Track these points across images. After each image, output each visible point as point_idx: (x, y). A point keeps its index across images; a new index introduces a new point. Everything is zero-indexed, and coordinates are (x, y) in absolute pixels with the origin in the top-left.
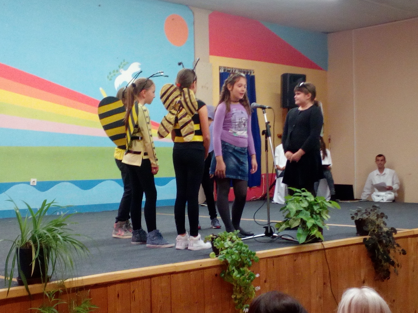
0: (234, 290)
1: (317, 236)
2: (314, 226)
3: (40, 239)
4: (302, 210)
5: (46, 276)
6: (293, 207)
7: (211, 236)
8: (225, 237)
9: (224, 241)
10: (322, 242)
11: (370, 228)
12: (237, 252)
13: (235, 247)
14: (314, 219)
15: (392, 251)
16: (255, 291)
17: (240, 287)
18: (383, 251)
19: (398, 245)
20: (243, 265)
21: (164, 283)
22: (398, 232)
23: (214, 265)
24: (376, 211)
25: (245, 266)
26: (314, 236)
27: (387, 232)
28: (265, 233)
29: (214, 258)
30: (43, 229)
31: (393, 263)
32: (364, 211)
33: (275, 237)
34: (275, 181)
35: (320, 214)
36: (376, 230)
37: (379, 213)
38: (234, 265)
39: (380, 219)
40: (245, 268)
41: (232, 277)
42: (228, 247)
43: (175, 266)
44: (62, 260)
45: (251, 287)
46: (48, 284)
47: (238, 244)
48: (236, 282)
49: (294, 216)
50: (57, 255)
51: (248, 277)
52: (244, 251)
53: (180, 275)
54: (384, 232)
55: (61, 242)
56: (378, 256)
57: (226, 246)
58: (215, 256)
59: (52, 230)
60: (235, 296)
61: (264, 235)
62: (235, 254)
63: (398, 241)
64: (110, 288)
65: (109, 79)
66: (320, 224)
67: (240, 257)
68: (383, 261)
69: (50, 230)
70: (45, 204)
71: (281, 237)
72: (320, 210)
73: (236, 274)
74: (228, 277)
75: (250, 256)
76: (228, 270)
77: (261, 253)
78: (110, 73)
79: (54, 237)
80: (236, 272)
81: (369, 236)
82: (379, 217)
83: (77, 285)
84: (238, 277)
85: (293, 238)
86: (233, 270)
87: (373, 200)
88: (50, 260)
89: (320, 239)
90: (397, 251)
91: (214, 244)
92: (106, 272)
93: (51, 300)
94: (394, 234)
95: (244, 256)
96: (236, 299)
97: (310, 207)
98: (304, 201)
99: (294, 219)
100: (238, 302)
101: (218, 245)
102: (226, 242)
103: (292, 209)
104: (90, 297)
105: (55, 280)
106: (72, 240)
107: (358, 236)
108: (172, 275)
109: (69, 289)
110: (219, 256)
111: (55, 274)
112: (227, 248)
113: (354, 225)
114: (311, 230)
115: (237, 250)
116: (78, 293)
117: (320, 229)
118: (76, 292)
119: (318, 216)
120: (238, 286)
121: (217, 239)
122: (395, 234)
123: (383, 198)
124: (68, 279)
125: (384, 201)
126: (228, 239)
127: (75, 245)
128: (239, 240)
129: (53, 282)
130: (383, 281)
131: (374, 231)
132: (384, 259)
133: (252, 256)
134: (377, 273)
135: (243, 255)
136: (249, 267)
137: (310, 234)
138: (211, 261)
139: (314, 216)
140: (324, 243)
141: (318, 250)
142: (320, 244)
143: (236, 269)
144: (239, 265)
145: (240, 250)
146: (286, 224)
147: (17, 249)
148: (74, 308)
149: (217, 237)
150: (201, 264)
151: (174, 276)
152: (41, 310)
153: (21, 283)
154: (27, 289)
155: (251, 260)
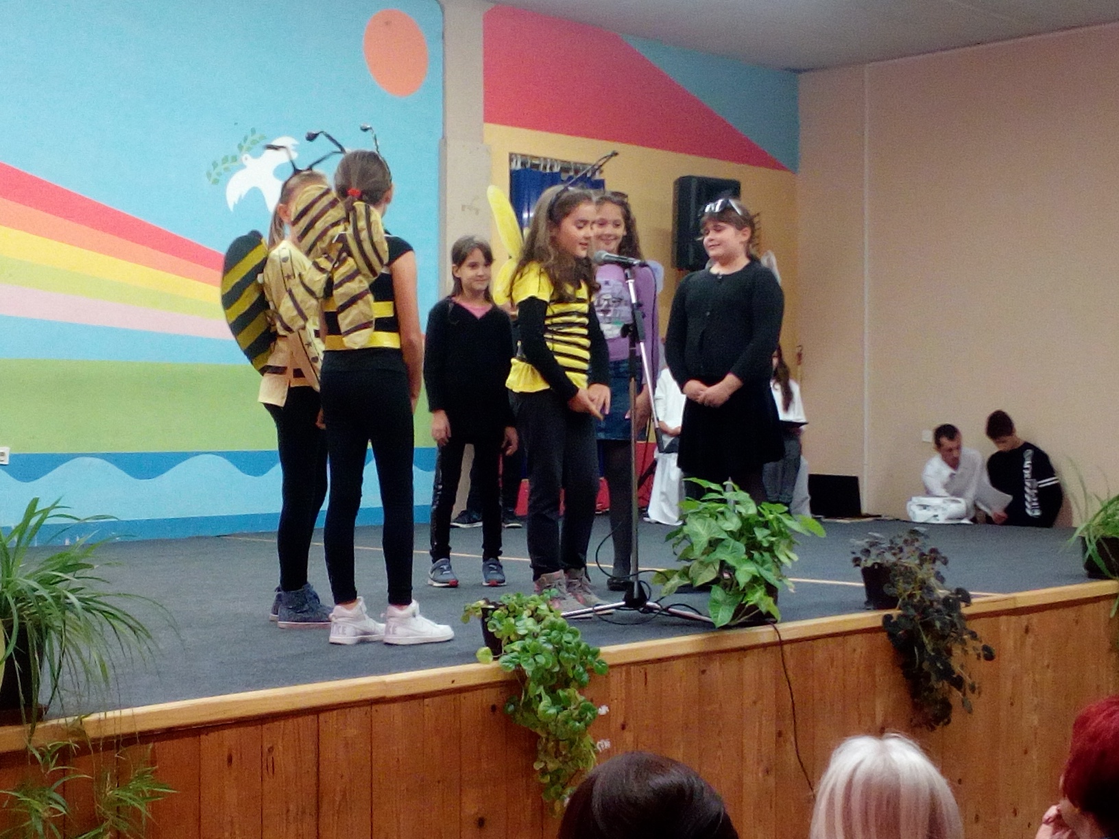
0: (540, 748)
1: (763, 609)
2: (756, 580)
3: (19, 605)
4: (723, 540)
5: (34, 705)
6: (701, 531)
7: (482, 603)
8: (517, 607)
9: (514, 617)
10: (775, 625)
11: (902, 588)
12: (550, 647)
13: (545, 635)
14: (757, 562)
15: (957, 651)
16: (597, 753)
17: (557, 741)
18: (933, 650)
19: (974, 636)
20: (565, 682)
21: (352, 727)
22: (973, 600)
23: (487, 680)
24: (917, 544)
25: (572, 684)
26: (755, 607)
27: (946, 601)
28: (624, 600)
29: (488, 663)
30: (27, 577)
31: (958, 683)
32: (886, 545)
33: (651, 609)
34: (655, 463)
35: (770, 549)
36: (918, 593)
37: (926, 551)
38: (539, 683)
39: (927, 566)
40: (572, 691)
41: (535, 713)
42: (525, 635)
43: (384, 683)
44: (78, 662)
45: (585, 740)
46: (40, 726)
47: (553, 626)
48: (545, 726)
49: (703, 554)
50: (66, 650)
51: (580, 714)
52: (569, 645)
53: (395, 707)
54: (938, 601)
55: (77, 615)
56: (921, 663)
57: (522, 632)
58: (491, 658)
59: (53, 581)
60: (542, 765)
61: (623, 603)
62: (544, 653)
63: (973, 625)
64: (208, 740)
65: (211, 182)
66: (771, 577)
67: (559, 662)
68: (933, 677)
69: (47, 582)
70: (34, 510)
71: (666, 610)
72: (773, 539)
73: (545, 706)
74: (525, 715)
75: (584, 658)
76: (527, 693)
77: (613, 651)
78: (215, 165)
79: (57, 599)
80: (546, 701)
81: (900, 609)
82: (926, 560)
83: (118, 732)
84: (550, 714)
85: (700, 614)
86: (540, 696)
87: (908, 517)
88: (46, 664)
89: (769, 615)
90: (971, 652)
91: (488, 624)
92: (196, 697)
93: (48, 769)
94: (963, 604)
95: (568, 659)
96: (544, 772)
97: (745, 532)
98: (728, 514)
99: (701, 563)
100: (551, 780)
101: (498, 627)
102: (520, 620)
103: (697, 534)
104: (153, 763)
105: (58, 717)
106: (107, 609)
107: (868, 609)
108: (374, 707)
109: (95, 741)
110: (504, 658)
111: (58, 699)
112: (523, 637)
113: (860, 582)
114: (747, 591)
115: (549, 641)
116: (120, 751)
117: (771, 590)
118: (116, 751)
119: (767, 555)
120: (550, 737)
121: (498, 612)
122: (967, 606)
123: (936, 514)
124: (92, 713)
125: (938, 520)
126: (526, 613)
127: (115, 623)
128: (554, 616)
129: (54, 722)
130: (933, 728)
131: (911, 596)
132: (938, 671)
133: (589, 658)
134: (917, 707)
135: (566, 655)
136: (581, 688)
137: (744, 602)
138: (482, 671)
139: (756, 555)
140: (780, 626)
141: (765, 646)
142: (769, 628)
143: (547, 693)
144: (553, 682)
145: (559, 643)
146: (680, 577)
148: (110, 792)
149: (497, 606)
150: (453, 677)
151: (380, 708)
155: (586, 670)
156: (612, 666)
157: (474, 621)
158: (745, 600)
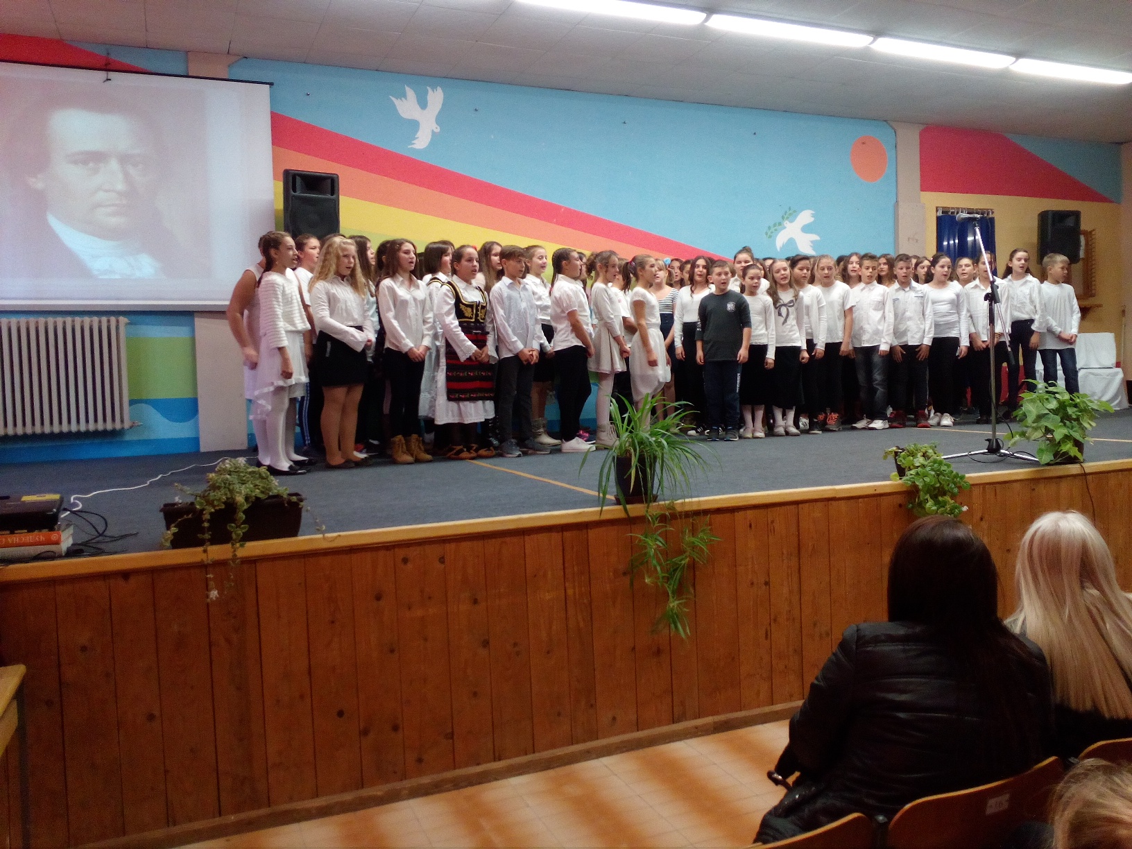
1: (1072, 454)
2: (1067, 438)
3: (641, 445)
4: (1046, 414)
5: (649, 494)
6: (1032, 408)
7: (893, 448)
8: (914, 450)
9: (913, 456)
10: (1080, 464)
12: (933, 473)
13: (930, 466)
14: (1068, 427)
20: (944, 493)
21: (817, 512)
23: (896, 490)
25: (947, 494)
26: (1066, 453)
28: (987, 449)
29: (895, 480)
33: (1004, 454)
35: (1077, 420)
38: (928, 491)
40: (947, 498)
41: (924, 508)
42: (920, 466)
43: (834, 490)
46: (652, 504)
47: (935, 462)
49: (1033, 422)
51: (951, 510)
52: (945, 472)
53: (842, 503)
57: (917, 464)
58: (898, 478)
61: (986, 451)
62: (929, 476)
64: (739, 515)
66: (1077, 436)
67: (939, 481)
71: (1013, 455)
72: (1080, 413)
73: (930, 505)
74: (920, 510)
75: (955, 479)
76: (919, 498)
80: (931, 503)
85: (1034, 457)
86: (927, 499)
89: (1076, 458)
91: (898, 460)
92: (732, 493)
95: (944, 479)
97: (1061, 410)
98: (1051, 400)
99: (1033, 427)
101: (904, 462)
102: (916, 458)
103: (1030, 412)
105: (662, 500)
108: (829, 502)
109: (681, 513)
110: (904, 478)
111: (662, 492)
112: (918, 467)
114: (1061, 443)
115: (932, 470)
116: (693, 519)
117: (1079, 445)
118: (691, 518)
119: (1075, 423)
121: (904, 453)
124: (679, 499)
126: (919, 455)
128: (937, 456)
129: (661, 503)
133: (958, 479)
135: (943, 477)
136: (953, 496)
137: (1059, 450)
138: (892, 485)
139: (1068, 423)
140: (1085, 465)
141: (1074, 476)
142: (1077, 466)
143: (931, 498)
144: (936, 492)
145: (938, 470)
146: (1020, 435)
147: (614, 457)
148: (688, 538)
149: (903, 450)
150: (875, 488)
151: (833, 503)
152: (642, 538)
153: (618, 502)
154: (626, 510)
155: (956, 487)
156: (973, 485)
157: (891, 458)
158: (1060, 448)
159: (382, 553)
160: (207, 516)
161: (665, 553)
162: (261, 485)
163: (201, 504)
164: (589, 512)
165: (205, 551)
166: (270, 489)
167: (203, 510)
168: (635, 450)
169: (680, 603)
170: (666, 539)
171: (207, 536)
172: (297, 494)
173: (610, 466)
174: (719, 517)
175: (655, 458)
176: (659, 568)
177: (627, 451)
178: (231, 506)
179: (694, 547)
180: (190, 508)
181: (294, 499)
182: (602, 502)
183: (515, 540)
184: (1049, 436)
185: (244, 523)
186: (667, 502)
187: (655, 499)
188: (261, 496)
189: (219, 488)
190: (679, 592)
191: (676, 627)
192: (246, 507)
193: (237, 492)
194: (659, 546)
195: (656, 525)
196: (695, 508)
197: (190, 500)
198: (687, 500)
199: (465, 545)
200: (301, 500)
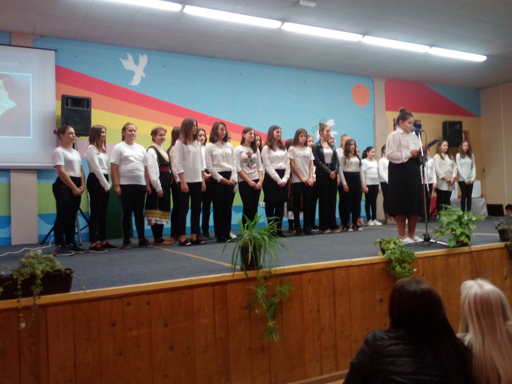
1: (465, 241)
2: (462, 234)
3: (254, 240)
4: (452, 222)
5: (258, 265)
8: (389, 241)
9: (389, 244)
10: (469, 246)
11: (510, 236)
12: (399, 252)
13: (397, 249)
14: (463, 228)
20: (404, 262)
21: (343, 273)
23: (381, 261)
25: (406, 263)
26: (462, 241)
32: (505, 223)
33: (431, 242)
35: (467, 224)
38: (396, 262)
40: (406, 265)
41: (395, 270)
43: (351, 261)
46: (260, 271)
47: (400, 246)
48: (398, 274)
49: (446, 226)
50: (266, 252)
51: (408, 271)
52: (404, 252)
53: (355, 268)
58: (382, 255)
62: (397, 254)
64: (304, 276)
66: (467, 232)
67: (402, 256)
71: (436, 242)
72: (468, 221)
73: (398, 268)
74: (392, 271)
76: (393, 265)
77: (419, 253)
81: (510, 242)
84: (400, 271)
86: (396, 266)
89: (467, 244)
91: (382, 246)
97: (460, 219)
98: (453, 215)
99: (446, 228)
101: (385, 247)
103: (444, 221)
104: (289, 281)
105: (264, 268)
107: (500, 242)
108: (349, 268)
109: (274, 275)
110: (385, 255)
111: (264, 264)
112: (392, 249)
113: (497, 234)
114: (460, 236)
115: (399, 250)
118: (280, 278)
119: (466, 226)
121: (384, 242)
124: (273, 268)
126: (392, 243)
133: (411, 255)
135: (404, 255)
136: (409, 264)
138: (379, 259)
139: (462, 226)
140: (471, 247)
141: (467, 253)
142: (468, 248)
143: (398, 265)
144: (400, 262)
145: (402, 251)
146: (439, 232)
147: (240, 247)
148: (278, 288)
149: (384, 240)
150: (371, 260)
151: (351, 268)
152: (255, 288)
153: (242, 270)
154: (246, 274)
155: (410, 259)
156: (419, 258)
157: (378, 245)
158: (459, 239)
159: (116, 300)
160: (20, 282)
161: (267, 296)
162: (50, 264)
163: (16, 275)
164: (227, 276)
165: (18, 301)
166: (55, 267)
167: (18, 279)
168: (251, 242)
169: (275, 323)
170: (267, 289)
171: (20, 293)
172: (69, 269)
173: (238, 251)
174: (293, 277)
175: (261, 246)
176: (264, 305)
177: (247, 243)
178: (33, 276)
179: (281, 292)
180: (10, 277)
181: (68, 272)
182: (234, 270)
183: (188, 291)
184: (454, 232)
185: (40, 285)
186: (268, 269)
187: (261, 268)
188: (50, 271)
189: (27, 266)
190: (274, 317)
191: (272, 336)
192: (42, 276)
193: (37, 269)
194: (263, 293)
195: (262, 281)
196: (282, 272)
197: (10, 273)
198: (278, 268)
199: (161, 295)
200: (72, 272)
